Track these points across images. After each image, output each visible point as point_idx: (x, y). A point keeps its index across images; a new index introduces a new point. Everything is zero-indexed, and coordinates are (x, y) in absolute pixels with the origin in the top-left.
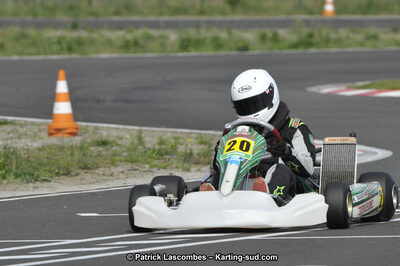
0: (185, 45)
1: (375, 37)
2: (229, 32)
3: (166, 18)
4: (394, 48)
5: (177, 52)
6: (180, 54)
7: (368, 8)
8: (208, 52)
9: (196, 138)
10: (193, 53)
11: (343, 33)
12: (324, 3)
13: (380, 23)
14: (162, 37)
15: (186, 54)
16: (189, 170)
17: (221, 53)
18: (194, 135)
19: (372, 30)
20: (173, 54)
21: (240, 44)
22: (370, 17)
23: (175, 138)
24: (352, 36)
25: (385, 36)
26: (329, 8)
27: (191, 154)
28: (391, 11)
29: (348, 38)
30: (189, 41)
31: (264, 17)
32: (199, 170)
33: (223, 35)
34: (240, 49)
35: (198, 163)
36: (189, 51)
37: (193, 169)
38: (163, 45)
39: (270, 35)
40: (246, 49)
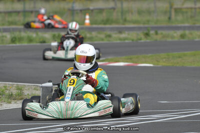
0: (13, 40)
1: (110, 36)
2: (37, 34)
3: (5, 27)
4: (118, 41)
5: (10, 43)
6: (11, 45)
7: (107, 21)
8: (25, 44)
9: (16, 87)
10: (18, 44)
11: (94, 34)
12: (85, 19)
13: (112, 29)
14: (3, 36)
15: (14, 45)
16: (10, 103)
17: (32, 44)
18: (15, 85)
19: (108, 33)
20: (7, 45)
21: (41, 40)
22: (108, 26)
23: (4, 87)
24: (99, 35)
25: (115, 35)
26: (87, 21)
27: (12, 94)
28: (117, 22)
29: (97, 36)
30: (15, 38)
32: (16, 103)
33: (34, 35)
34: (41, 42)
35: (15, 99)
36: (15, 43)
37: (13, 102)
38: (2, 40)
39: (57, 35)
40: (44, 42)
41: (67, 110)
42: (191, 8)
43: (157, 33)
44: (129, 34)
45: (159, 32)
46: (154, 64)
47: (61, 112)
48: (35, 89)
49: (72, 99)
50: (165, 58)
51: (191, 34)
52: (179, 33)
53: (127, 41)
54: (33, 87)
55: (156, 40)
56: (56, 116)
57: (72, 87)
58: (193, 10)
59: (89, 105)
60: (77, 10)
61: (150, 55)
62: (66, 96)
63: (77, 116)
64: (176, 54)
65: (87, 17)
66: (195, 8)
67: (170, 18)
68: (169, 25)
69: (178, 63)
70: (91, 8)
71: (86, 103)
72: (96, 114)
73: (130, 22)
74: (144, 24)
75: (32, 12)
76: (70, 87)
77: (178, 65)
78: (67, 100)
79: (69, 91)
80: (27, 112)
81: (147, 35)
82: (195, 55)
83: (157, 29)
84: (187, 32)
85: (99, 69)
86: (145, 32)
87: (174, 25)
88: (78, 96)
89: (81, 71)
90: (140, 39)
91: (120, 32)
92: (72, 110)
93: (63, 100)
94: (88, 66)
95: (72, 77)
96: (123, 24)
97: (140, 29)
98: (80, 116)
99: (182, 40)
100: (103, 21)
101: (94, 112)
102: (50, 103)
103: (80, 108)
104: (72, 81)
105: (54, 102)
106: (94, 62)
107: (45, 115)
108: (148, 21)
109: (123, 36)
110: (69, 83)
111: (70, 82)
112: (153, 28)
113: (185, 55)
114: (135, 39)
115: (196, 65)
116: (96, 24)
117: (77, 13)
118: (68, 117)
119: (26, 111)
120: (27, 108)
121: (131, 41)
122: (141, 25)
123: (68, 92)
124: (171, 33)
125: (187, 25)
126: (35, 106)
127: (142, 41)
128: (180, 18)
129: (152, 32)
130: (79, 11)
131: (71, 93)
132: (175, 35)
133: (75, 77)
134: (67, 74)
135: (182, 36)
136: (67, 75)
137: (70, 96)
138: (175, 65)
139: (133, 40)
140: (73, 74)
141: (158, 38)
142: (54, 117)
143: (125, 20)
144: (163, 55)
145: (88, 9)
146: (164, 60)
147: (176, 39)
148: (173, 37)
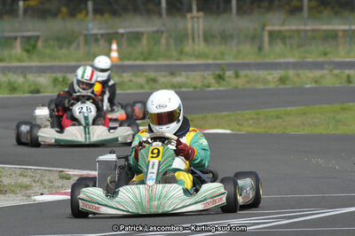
1: (154, 80)
2: (25, 77)
7: (149, 55)
11: (126, 76)
12: (110, 50)
13: (158, 68)
19: (152, 74)
21: (32, 88)
22: (150, 62)
24: (134, 79)
25: (163, 79)
26: (114, 55)
28: (170, 58)
29: (131, 81)
31: (57, 63)
33: (20, 80)
34: (32, 92)
39: (61, 79)
40: (38, 91)
41: (151, 199)
42: (298, 31)
43: (237, 76)
44: (188, 78)
45: (242, 73)
46: (232, 130)
47: (141, 203)
48: (21, 175)
49: (158, 181)
50: (252, 119)
51: (298, 76)
52: (277, 74)
53: (184, 89)
54: (18, 172)
55: (236, 88)
56: (133, 210)
57: (156, 161)
58: (302, 34)
59: (186, 191)
60: (96, 35)
61: (225, 113)
62: (148, 177)
63: (168, 209)
64: (272, 111)
65: (114, 46)
66: (306, 31)
67: (260, 49)
68: (259, 60)
69: (275, 128)
70: (121, 31)
71: (181, 187)
72: (200, 207)
73: (190, 55)
74: (215, 59)
75: (16, 38)
76: (152, 160)
77: (275, 132)
78: (150, 182)
79: (153, 168)
80: (81, 204)
81: (220, 78)
82: (305, 114)
83: (237, 68)
84: (291, 73)
85: (191, 129)
86: (217, 73)
87: (267, 60)
88: (167, 177)
89: (167, 135)
90: (209, 87)
91: (172, 74)
92: (159, 199)
93: (143, 182)
94: (174, 126)
95: (155, 144)
96: (178, 60)
97: (207, 67)
98: (173, 210)
99: (281, 86)
100: (142, 53)
101: (196, 203)
102: (121, 189)
103: (174, 197)
104: (156, 151)
105: (128, 187)
106: (181, 118)
107: (113, 208)
108: (222, 54)
109: (178, 79)
110: (150, 155)
111: (152, 153)
112: (230, 66)
113: (287, 114)
114: (199, 84)
115: (306, 131)
116: (129, 59)
117: (97, 40)
118: (153, 211)
119: (80, 201)
120: (81, 196)
121: (191, 89)
122: (210, 61)
123: (150, 170)
124: (263, 74)
125: (291, 60)
126: (96, 193)
127: (211, 89)
128: (279, 47)
129: (229, 73)
130: (99, 37)
131: (155, 170)
132: (270, 78)
133: (160, 143)
134: (145, 139)
135: (283, 80)
136: (144, 142)
137: (154, 176)
138: (270, 131)
139: (195, 88)
140: (155, 139)
141: (240, 83)
142: (128, 211)
143: (181, 52)
144: (248, 113)
145: (117, 33)
146: (251, 122)
147: (272, 86)
148: (265, 82)
